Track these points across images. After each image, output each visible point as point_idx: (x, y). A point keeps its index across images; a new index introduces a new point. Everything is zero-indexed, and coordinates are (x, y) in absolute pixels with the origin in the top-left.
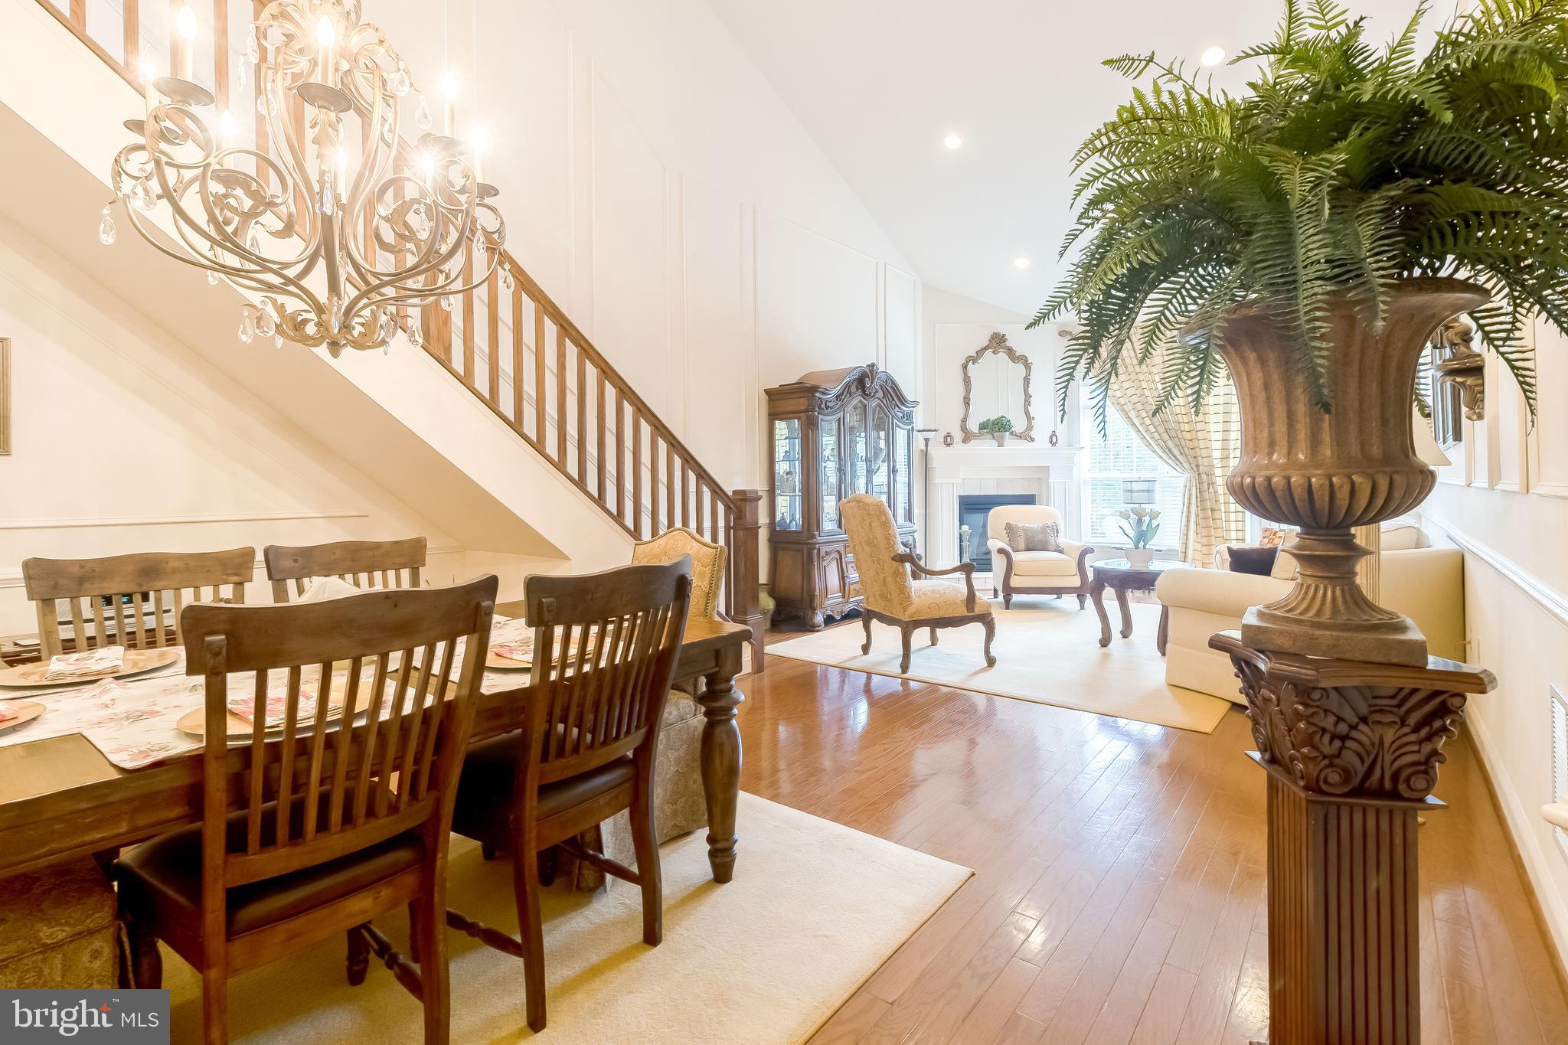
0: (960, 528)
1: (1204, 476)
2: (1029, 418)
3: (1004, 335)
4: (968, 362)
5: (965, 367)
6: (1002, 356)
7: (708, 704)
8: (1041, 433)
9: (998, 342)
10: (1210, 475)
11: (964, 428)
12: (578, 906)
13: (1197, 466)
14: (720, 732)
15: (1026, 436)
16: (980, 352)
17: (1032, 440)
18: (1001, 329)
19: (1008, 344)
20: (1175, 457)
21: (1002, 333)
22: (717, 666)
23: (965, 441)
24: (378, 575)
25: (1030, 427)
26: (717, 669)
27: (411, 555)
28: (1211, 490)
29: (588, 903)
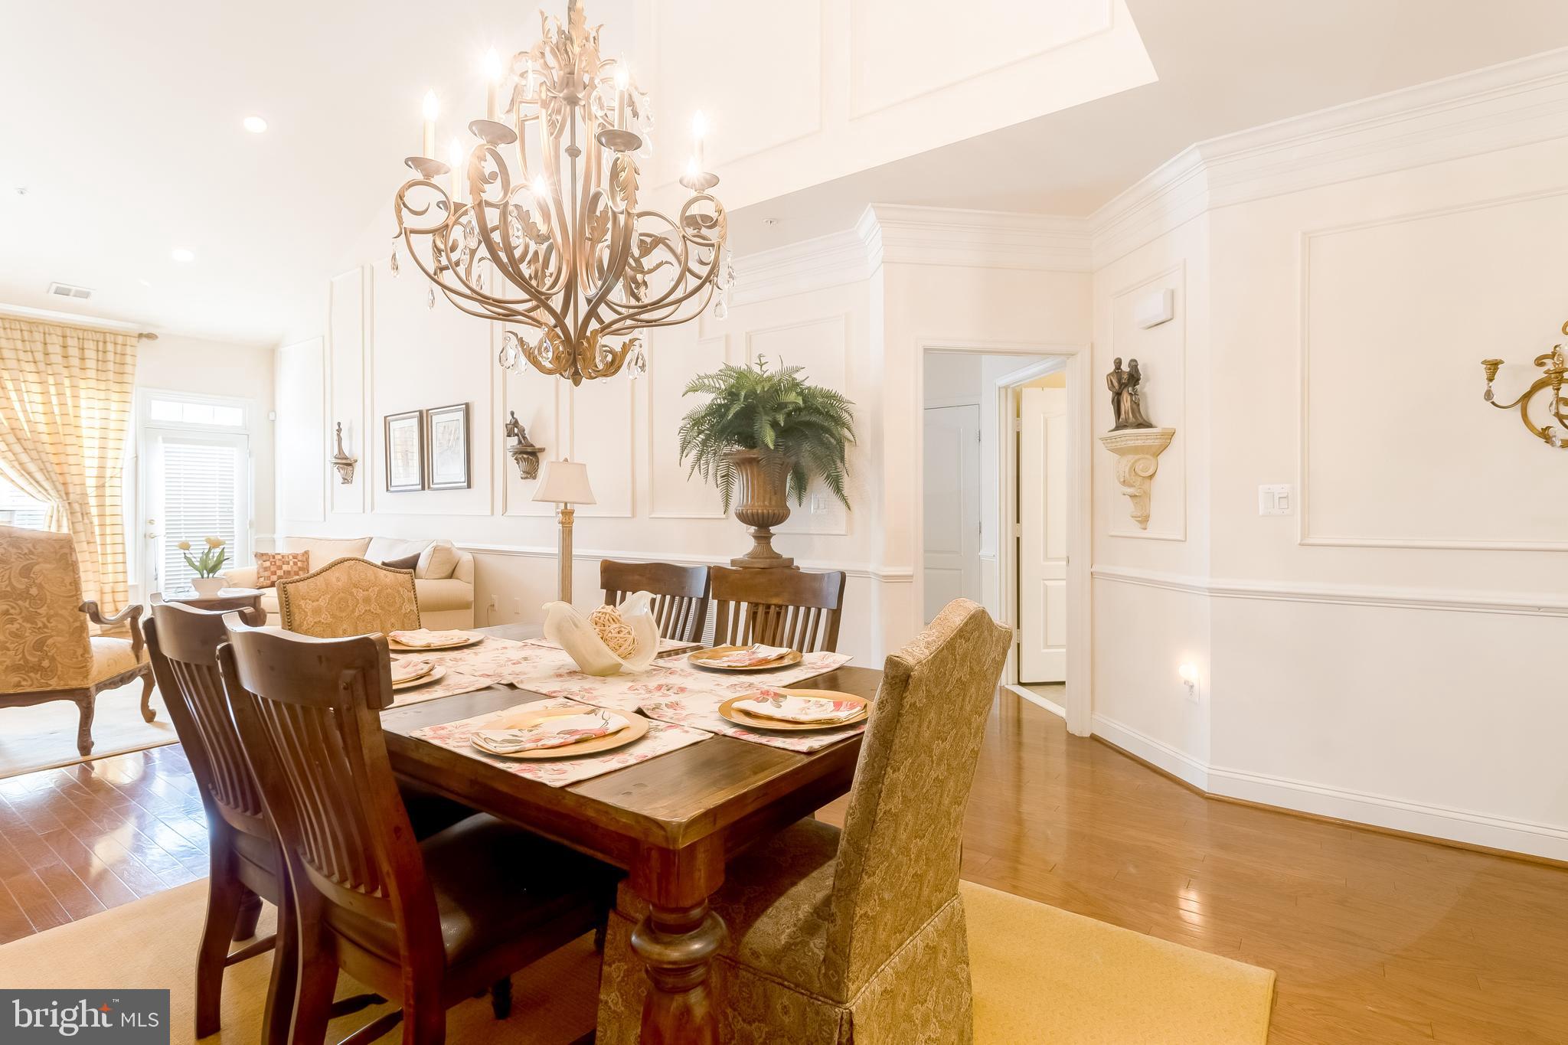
10: (84, 505)
20: (38, 483)
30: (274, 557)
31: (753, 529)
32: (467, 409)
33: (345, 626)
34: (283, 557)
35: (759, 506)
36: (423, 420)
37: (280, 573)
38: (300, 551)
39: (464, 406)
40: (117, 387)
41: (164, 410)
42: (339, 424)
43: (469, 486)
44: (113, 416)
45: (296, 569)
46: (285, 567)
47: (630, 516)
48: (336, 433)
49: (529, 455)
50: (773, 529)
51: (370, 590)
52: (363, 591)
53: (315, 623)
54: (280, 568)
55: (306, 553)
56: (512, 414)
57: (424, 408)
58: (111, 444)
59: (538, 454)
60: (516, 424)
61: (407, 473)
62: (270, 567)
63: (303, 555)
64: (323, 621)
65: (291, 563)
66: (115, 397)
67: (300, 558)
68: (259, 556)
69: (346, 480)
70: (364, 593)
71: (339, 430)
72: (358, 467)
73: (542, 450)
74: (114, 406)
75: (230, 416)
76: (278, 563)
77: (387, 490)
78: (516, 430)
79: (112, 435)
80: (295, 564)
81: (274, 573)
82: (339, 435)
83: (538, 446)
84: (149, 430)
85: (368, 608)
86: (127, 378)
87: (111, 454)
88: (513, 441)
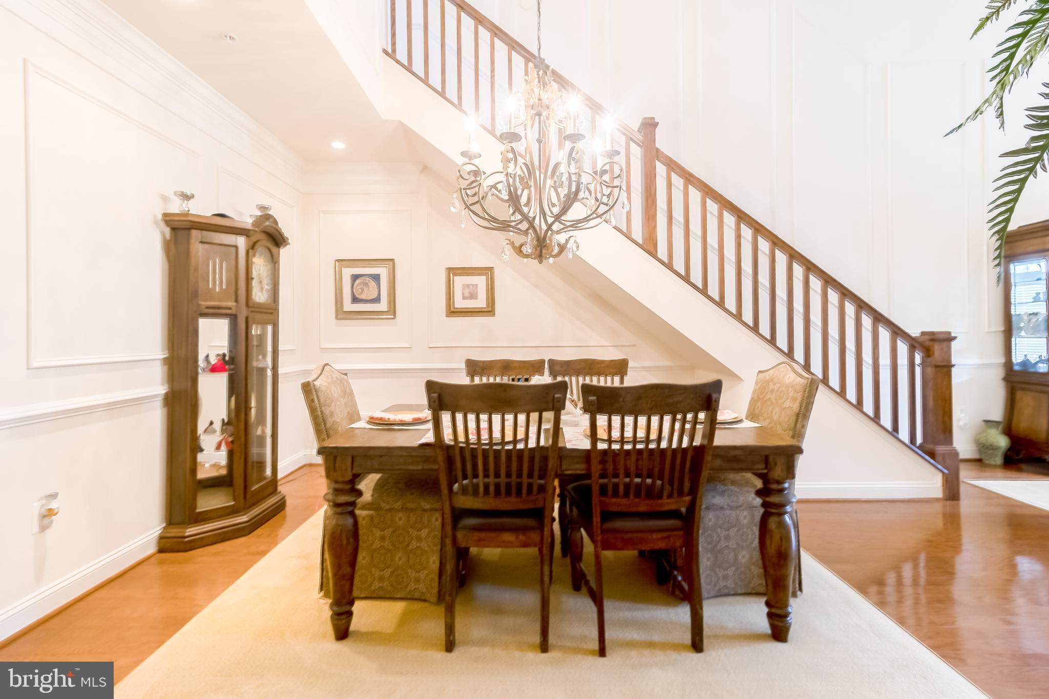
7: (764, 498)
12: (669, 604)
14: (772, 522)
22: (766, 468)
24: (609, 379)
26: (765, 471)
27: (620, 368)
29: (675, 605)
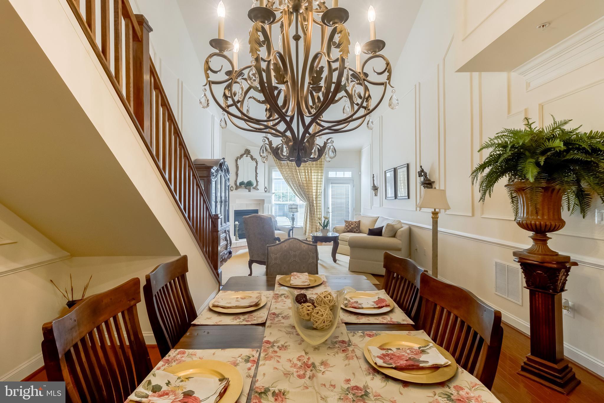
0: (235, 223)
1: (311, 203)
2: (257, 182)
3: (250, 150)
4: (238, 159)
5: (236, 161)
6: (249, 158)
8: (261, 187)
9: (247, 152)
10: (313, 203)
11: (236, 184)
13: (309, 200)
15: (256, 188)
16: (242, 156)
17: (258, 189)
18: (249, 148)
19: (251, 153)
20: (303, 197)
21: (249, 149)
23: (236, 189)
25: (257, 185)
28: (313, 208)
30: (349, 222)
31: (531, 233)
32: (408, 166)
33: (285, 266)
34: (352, 222)
35: (533, 219)
36: (395, 170)
37: (350, 228)
38: (357, 220)
39: (407, 165)
40: (320, 169)
41: (332, 174)
42: (373, 175)
43: (409, 198)
44: (319, 177)
45: (355, 227)
46: (352, 226)
47: (471, 215)
48: (372, 178)
49: (428, 184)
50: (549, 235)
51: (297, 252)
52: (294, 252)
53: (275, 263)
54: (350, 226)
55: (359, 221)
56: (421, 167)
57: (395, 167)
58: (319, 185)
59: (432, 184)
60: (422, 171)
61: (391, 193)
62: (348, 226)
63: (358, 222)
64: (277, 263)
65: (354, 225)
66: (320, 172)
67: (357, 223)
68: (346, 221)
69: (376, 195)
70: (294, 253)
71: (373, 177)
72: (379, 189)
73: (434, 182)
74: (320, 174)
75: (348, 174)
76: (350, 224)
77: (386, 199)
78: (423, 174)
79: (319, 183)
80: (355, 225)
81: (349, 228)
82: (373, 179)
83: (432, 180)
84: (329, 181)
85: (294, 259)
86: (323, 166)
87: (319, 188)
88: (422, 179)
